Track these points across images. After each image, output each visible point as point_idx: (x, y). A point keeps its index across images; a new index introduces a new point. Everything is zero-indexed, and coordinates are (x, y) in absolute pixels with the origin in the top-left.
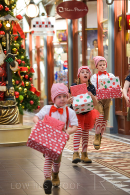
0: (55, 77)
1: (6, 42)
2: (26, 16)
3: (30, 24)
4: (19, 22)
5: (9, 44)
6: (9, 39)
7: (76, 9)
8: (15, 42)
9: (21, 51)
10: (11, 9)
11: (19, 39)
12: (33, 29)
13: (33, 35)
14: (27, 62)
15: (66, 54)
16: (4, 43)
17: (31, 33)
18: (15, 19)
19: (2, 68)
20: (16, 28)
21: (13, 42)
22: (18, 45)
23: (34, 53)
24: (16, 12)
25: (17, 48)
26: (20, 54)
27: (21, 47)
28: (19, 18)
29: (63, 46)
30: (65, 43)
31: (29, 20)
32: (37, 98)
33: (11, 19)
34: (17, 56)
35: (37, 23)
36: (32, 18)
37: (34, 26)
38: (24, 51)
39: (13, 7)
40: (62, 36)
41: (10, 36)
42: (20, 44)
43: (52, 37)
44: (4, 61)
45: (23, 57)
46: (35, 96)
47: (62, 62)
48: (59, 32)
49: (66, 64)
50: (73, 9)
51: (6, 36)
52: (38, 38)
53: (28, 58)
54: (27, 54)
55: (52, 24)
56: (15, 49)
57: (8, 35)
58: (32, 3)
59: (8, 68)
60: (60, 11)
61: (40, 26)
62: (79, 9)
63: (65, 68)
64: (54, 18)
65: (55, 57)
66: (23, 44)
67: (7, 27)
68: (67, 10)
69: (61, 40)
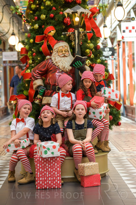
1: (75, 40)
5: (78, 43)
6: (78, 37)
8: (89, 41)
12: (122, 34)
19: (69, 75)
21: (86, 42)
22: (92, 45)
25: (92, 50)
26: (96, 57)
27: (97, 48)
32: (117, 112)
37: (124, 32)
38: (100, 53)
41: (79, 33)
42: (95, 44)
44: (71, 65)
45: (99, 61)
46: (114, 109)
51: (74, 33)
57: (76, 32)
59: (77, 75)
67: (76, 22)
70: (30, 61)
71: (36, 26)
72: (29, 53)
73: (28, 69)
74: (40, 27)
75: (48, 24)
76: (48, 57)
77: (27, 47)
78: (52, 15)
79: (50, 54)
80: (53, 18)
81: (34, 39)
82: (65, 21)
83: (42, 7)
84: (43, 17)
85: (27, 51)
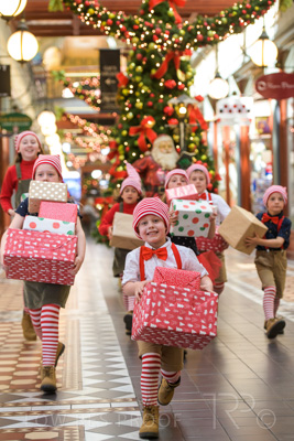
0: (252, 187)
1: (179, 134)
2: (208, 96)
3: (214, 107)
4: (198, 105)
7: (284, 85)
8: (193, 134)
9: (202, 147)
10: (187, 86)
11: (198, 131)
12: (219, 116)
13: (219, 125)
14: (211, 164)
15: (269, 153)
16: (176, 137)
17: (216, 122)
18: (193, 102)
20: (194, 114)
21: (190, 135)
22: (197, 139)
23: (220, 151)
24: (194, 90)
25: (195, 144)
26: (201, 153)
27: (201, 142)
28: (199, 99)
29: (264, 141)
30: (268, 136)
31: (214, 102)
33: (187, 101)
34: (196, 156)
35: (226, 106)
36: (217, 100)
37: (221, 111)
38: (206, 148)
39: (190, 83)
40: (263, 125)
41: (185, 127)
42: (200, 137)
43: (248, 128)
45: (204, 157)
47: (264, 165)
48: (258, 120)
49: (270, 167)
50: (280, 84)
51: (179, 126)
52: (227, 129)
53: (211, 159)
54: (210, 154)
55: (247, 107)
56: (192, 146)
57: (182, 125)
58: (218, 76)
60: (260, 88)
61: (230, 111)
62: (290, 83)
63: (267, 173)
64: (252, 99)
65: (251, 158)
66: (204, 138)
67: (181, 114)
68: (271, 86)
69: (261, 131)
70: (122, 157)
71: (130, 115)
72: (121, 147)
73: (118, 166)
74: (135, 116)
75: (145, 113)
76: (147, 153)
77: (118, 140)
78: (150, 103)
79: (150, 149)
80: (151, 107)
81: (128, 131)
82: (166, 110)
83: (137, 94)
84: (139, 104)
85: (117, 145)
